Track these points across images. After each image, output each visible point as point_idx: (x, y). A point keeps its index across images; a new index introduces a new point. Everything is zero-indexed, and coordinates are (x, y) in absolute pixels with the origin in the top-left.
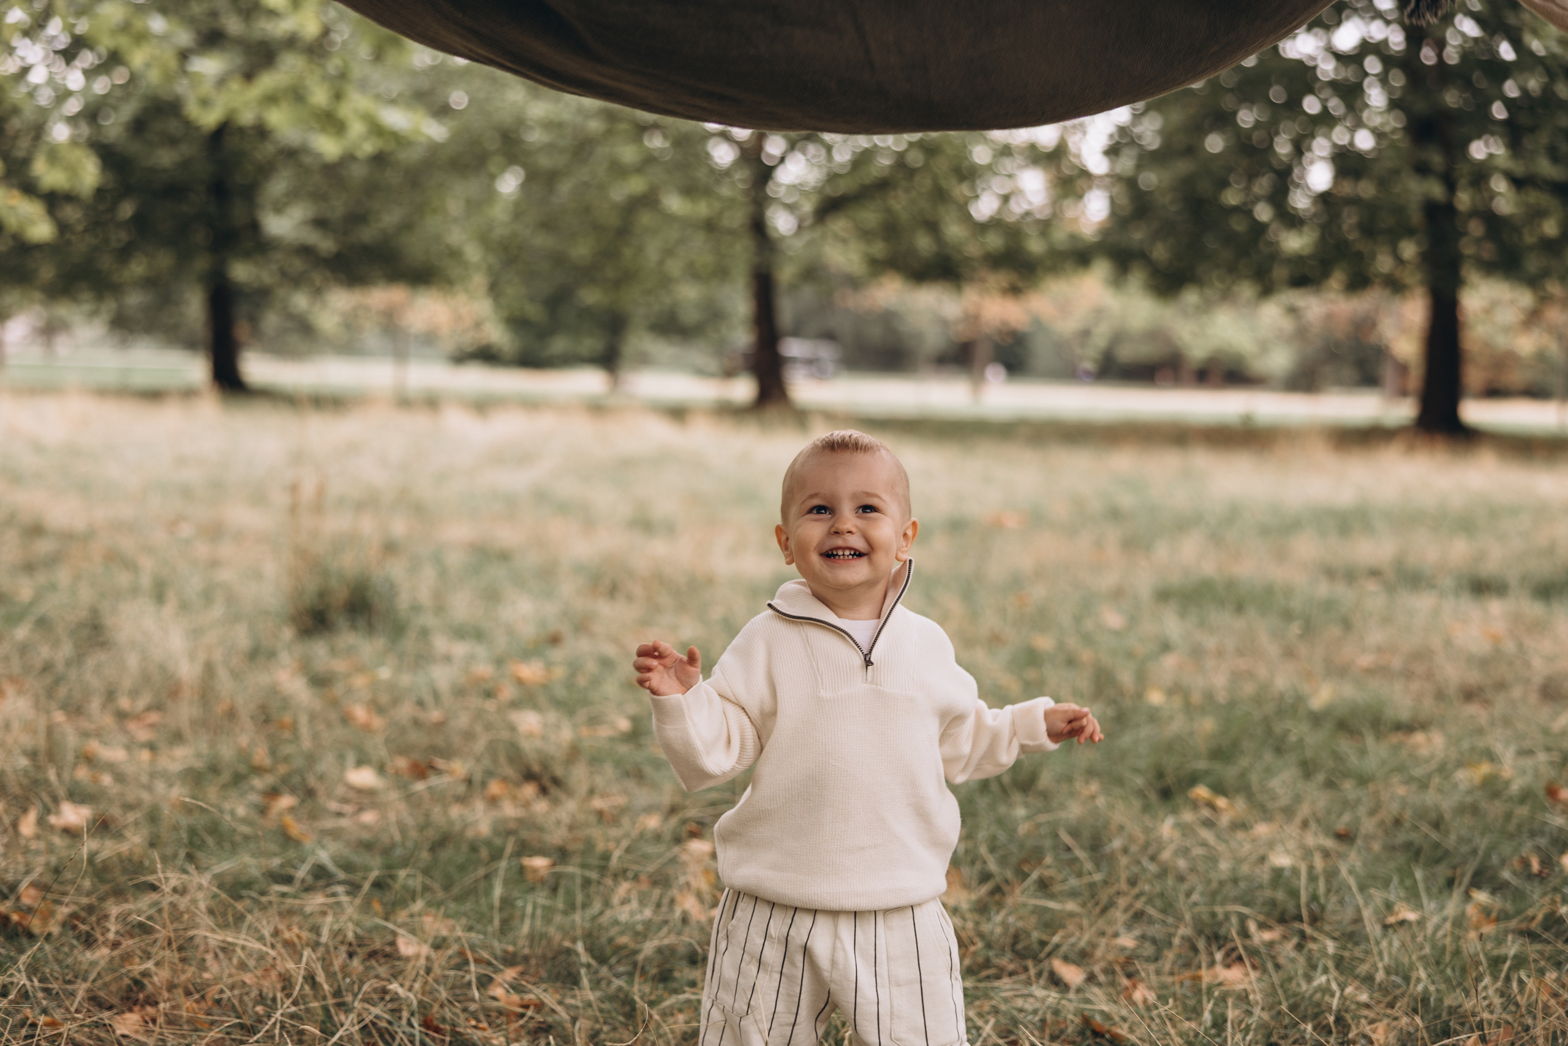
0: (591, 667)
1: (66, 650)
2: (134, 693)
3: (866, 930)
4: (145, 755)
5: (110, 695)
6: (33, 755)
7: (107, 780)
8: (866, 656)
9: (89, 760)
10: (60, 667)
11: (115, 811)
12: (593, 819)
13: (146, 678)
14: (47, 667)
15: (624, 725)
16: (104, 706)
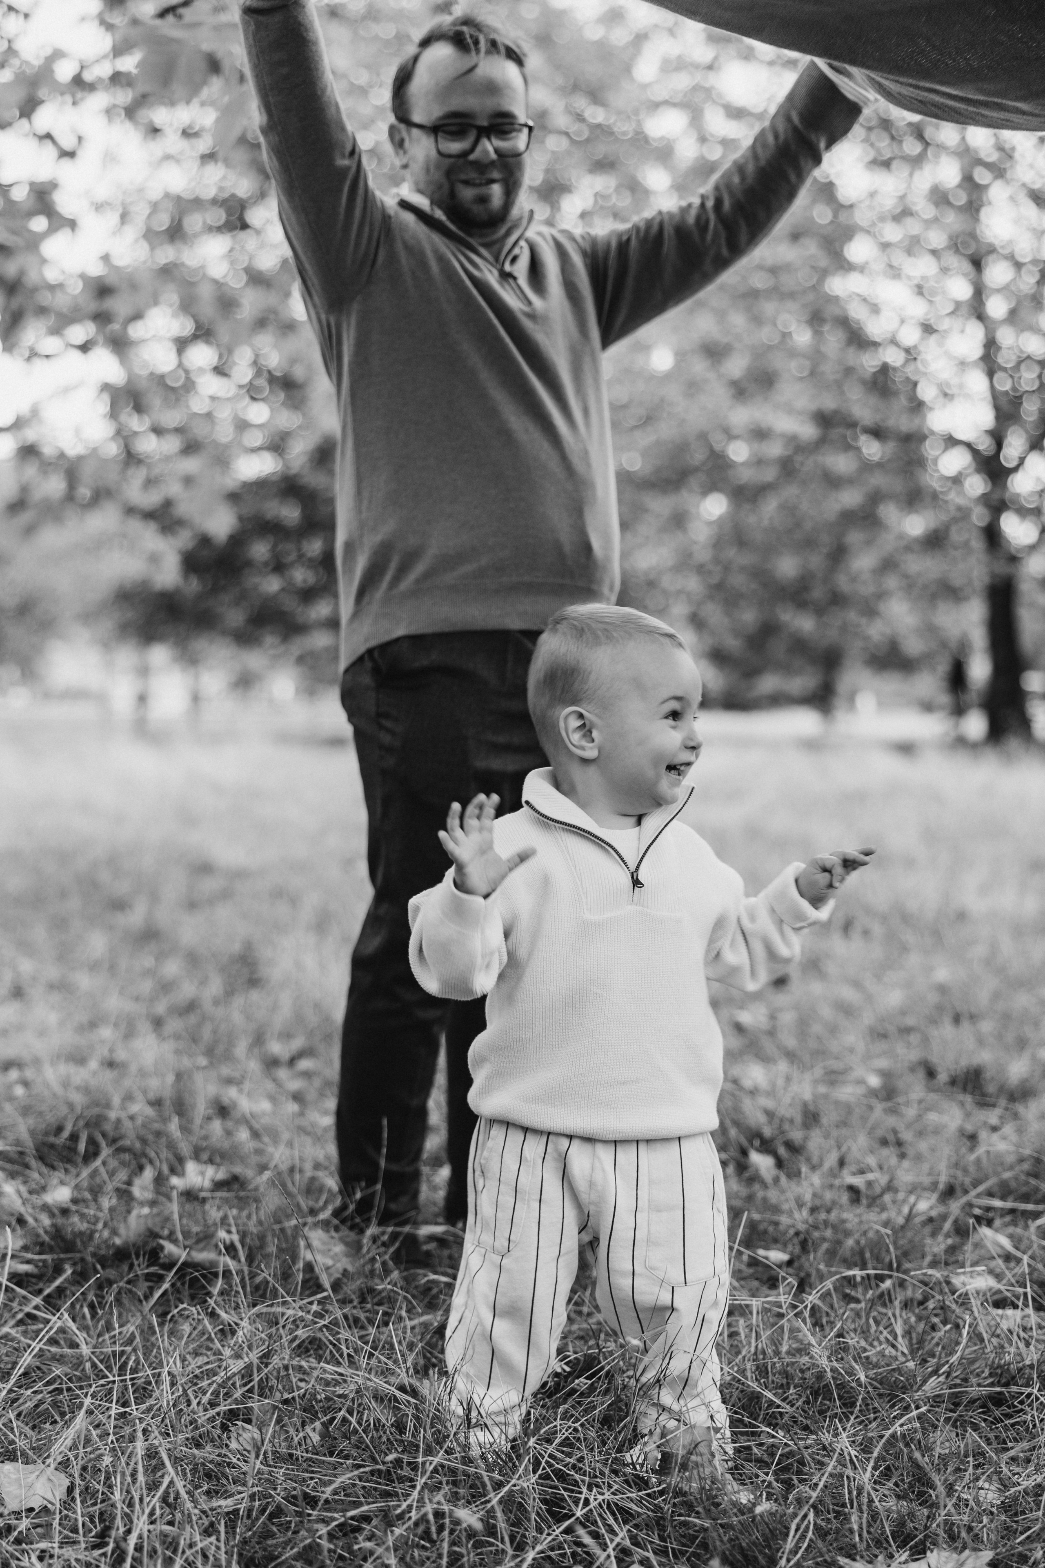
0: (826, 1012)
1: (215, 986)
2: (286, 1036)
3: (627, 1156)
4: (292, 1107)
5: (259, 1040)
6: (157, 1103)
7: (243, 1135)
8: (632, 874)
9: (223, 1111)
10: (207, 1005)
11: (247, 1172)
12: (845, 1198)
13: (299, 1018)
14: (191, 1007)
15: (874, 1081)
16: (251, 1048)
